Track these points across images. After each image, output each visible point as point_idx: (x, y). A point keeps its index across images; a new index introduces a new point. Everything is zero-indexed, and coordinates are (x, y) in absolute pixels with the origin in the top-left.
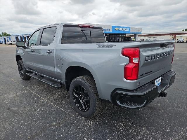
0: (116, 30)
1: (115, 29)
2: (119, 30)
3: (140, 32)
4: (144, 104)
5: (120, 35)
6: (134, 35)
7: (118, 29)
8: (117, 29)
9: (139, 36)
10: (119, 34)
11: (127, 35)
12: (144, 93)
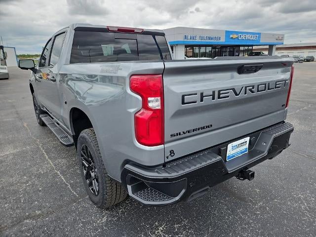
0: (232, 38)
1: (231, 36)
2: (238, 38)
3: (280, 42)
4: (177, 198)
5: (242, 48)
6: (268, 47)
7: (237, 36)
8: (235, 36)
9: (277, 49)
10: (239, 46)
11: (254, 47)
12: (174, 175)
